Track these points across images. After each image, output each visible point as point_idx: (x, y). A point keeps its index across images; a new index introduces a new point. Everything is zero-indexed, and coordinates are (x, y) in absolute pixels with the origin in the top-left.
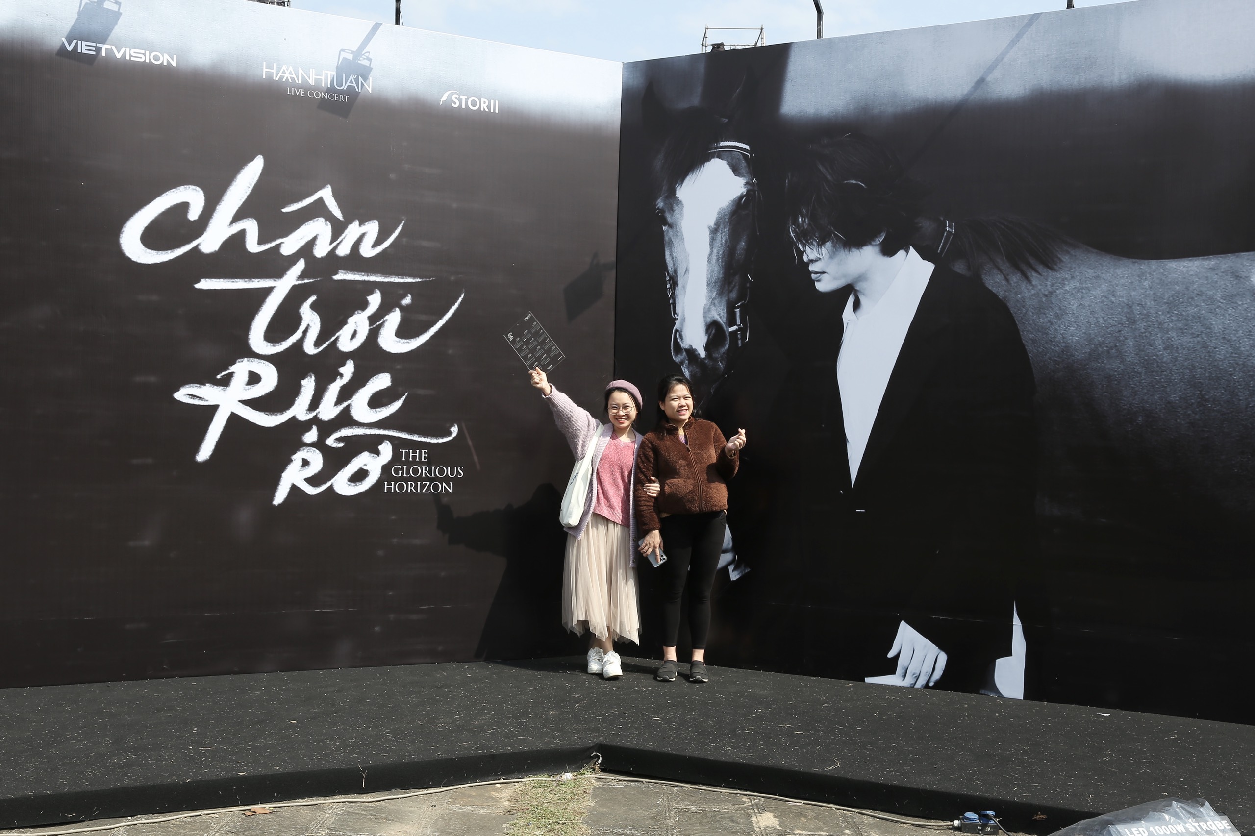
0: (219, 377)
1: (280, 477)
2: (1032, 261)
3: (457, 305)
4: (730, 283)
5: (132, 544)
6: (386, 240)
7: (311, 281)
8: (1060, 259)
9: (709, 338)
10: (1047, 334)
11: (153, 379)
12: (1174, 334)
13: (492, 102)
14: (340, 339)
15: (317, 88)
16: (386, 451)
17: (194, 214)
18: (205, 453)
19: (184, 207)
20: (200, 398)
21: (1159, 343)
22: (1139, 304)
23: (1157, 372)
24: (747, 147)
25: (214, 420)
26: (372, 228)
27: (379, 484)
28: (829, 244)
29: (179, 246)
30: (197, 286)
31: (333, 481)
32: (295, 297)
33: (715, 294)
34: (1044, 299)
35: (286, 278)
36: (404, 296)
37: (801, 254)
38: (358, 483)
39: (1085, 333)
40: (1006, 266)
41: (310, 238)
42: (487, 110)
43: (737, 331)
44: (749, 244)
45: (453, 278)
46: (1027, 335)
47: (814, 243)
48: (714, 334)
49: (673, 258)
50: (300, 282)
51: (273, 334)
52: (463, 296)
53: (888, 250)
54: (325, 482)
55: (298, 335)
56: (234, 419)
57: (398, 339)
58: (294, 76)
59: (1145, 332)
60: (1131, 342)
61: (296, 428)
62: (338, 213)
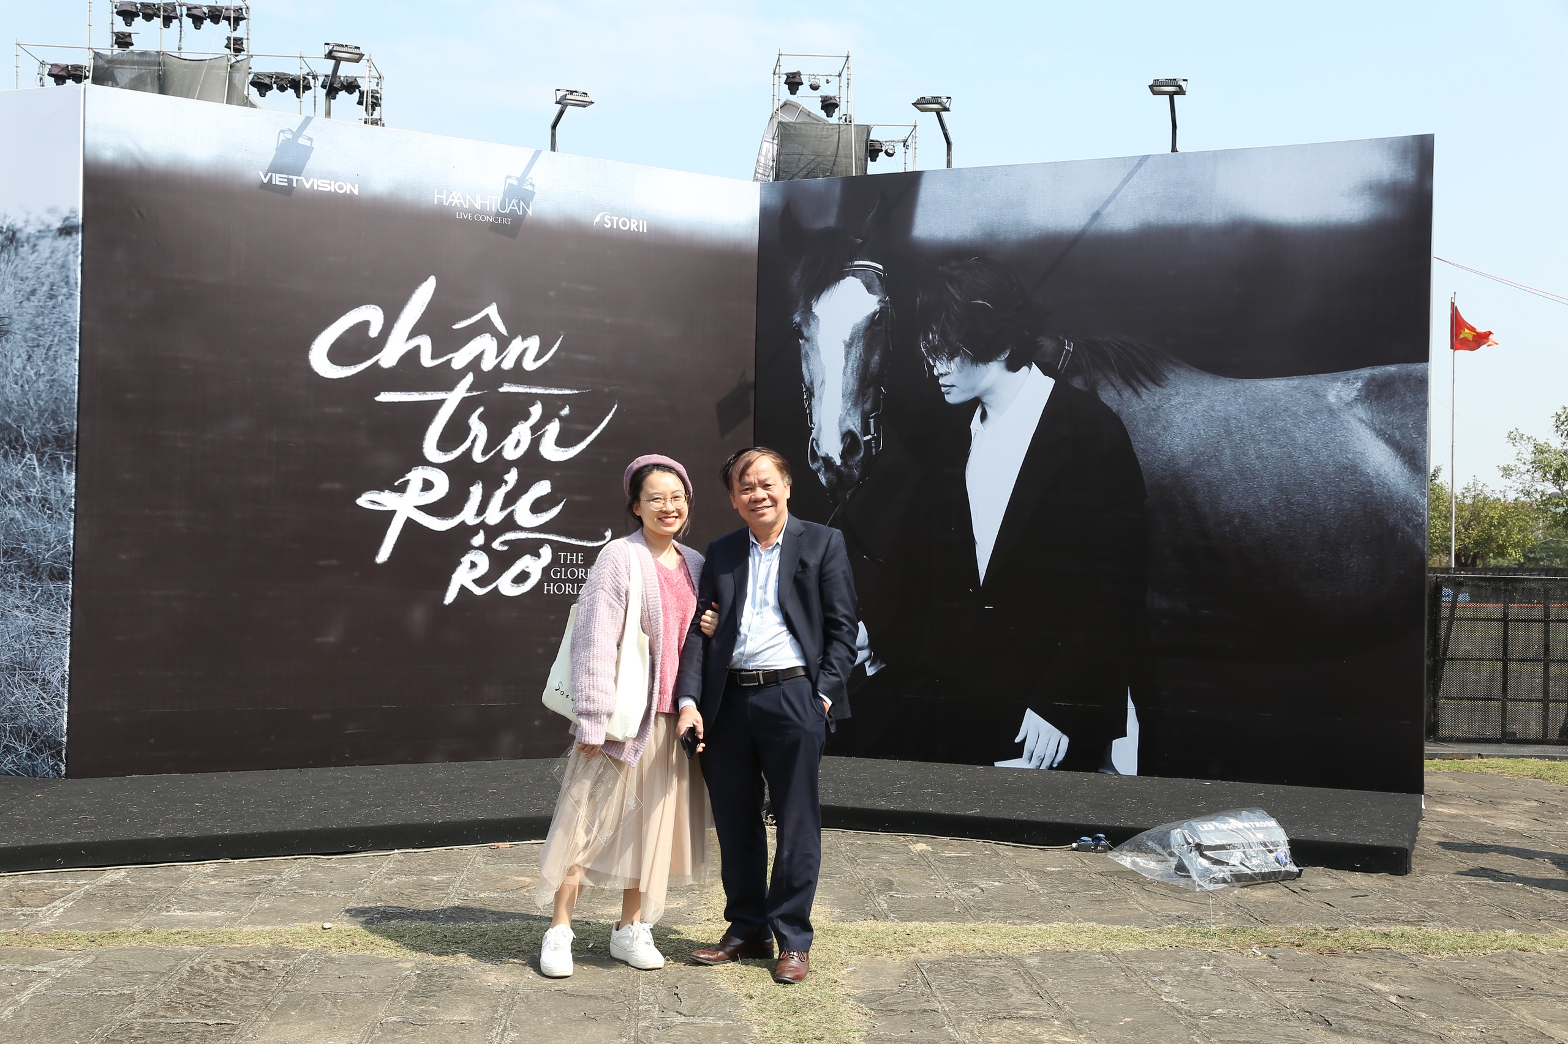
0: (396, 484)
1: (451, 578)
2: (1142, 378)
3: (610, 415)
4: (864, 395)
5: (318, 640)
6: (546, 354)
7: (479, 393)
8: (1166, 377)
9: (844, 446)
10: (1155, 444)
11: (337, 486)
12: (1264, 445)
13: (641, 222)
14: (506, 448)
15: (483, 212)
16: (546, 553)
17: (374, 332)
18: (383, 555)
19: (365, 325)
20: (380, 504)
21: (1252, 453)
22: (1234, 418)
23: (1250, 478)
24: (881, 267)
25: (392, 525)
26: (534, 343)
27: (539, 586)
28: (957, 359)
29: (361, 362)
30: (377, 399)
31: (497, 582)
32: (465, 408)
33: (850, 404)
34: (1153, 413)
35: (456, 390)
36: (563, 407)
37: (931, 368)
38: (520, 585)
39: (1188, 444)
40: (1118, 382)
41: (477, 353)
42: (636, 230)
43: (871, 440)
44: (882, 358)
45: (606, 390)
46: (1138, 446)
47: (944, 358)
48: (849, 443)
49: (809, 370)
50: (469, 394)
51: (444, 445)
52: (616, 406)
53: (1013, 366)
54: (491, 584)
55: (467, 444)
56: (410, 523)
57: (557, 448)
58: (462, 201)
59: (1240, 444)
60: (1228, 452)
61: (465, 532)
62: (502, 329)
